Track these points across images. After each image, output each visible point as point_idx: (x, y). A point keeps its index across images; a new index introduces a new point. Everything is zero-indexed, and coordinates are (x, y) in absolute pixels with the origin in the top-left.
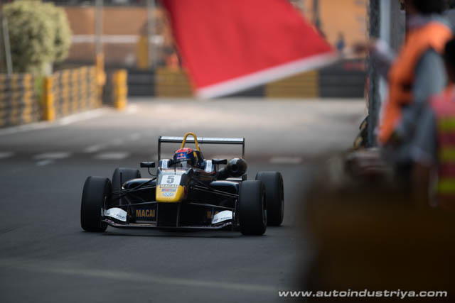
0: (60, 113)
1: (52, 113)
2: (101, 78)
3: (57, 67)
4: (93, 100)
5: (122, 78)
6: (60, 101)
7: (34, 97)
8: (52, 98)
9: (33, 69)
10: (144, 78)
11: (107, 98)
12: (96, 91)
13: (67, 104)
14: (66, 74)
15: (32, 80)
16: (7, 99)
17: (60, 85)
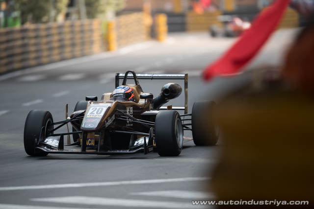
0: (120, 46)
1: (114, 45)
2: (147, 20)
3: (118, 14)
4: (144, 37)
5: (162, 20)
6: (119, 38)
7: (102, 36)
8: (113, 36)
10: (178, 20)
11: (153, 34)
13: (124, 39)
14: (124, 19)
15: (100, 24)
16: (82, 38)
17: (119, 27)
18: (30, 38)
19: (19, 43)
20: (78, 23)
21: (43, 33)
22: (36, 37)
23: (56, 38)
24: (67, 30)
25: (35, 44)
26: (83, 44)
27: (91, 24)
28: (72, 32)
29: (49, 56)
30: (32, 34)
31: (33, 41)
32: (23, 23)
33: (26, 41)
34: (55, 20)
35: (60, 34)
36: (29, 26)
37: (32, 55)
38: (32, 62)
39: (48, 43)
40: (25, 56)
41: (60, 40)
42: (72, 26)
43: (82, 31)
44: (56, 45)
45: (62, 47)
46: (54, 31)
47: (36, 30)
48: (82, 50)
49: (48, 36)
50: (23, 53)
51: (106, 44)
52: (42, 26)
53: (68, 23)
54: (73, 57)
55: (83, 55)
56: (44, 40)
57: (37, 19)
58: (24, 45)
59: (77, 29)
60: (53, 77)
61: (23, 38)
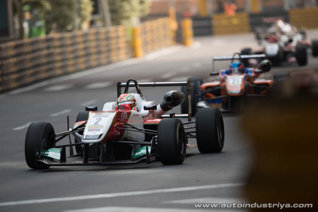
0: (146, 52)
1: (140, 51)
2: (173, 25)
3: (143, 19)
4: (169, 41)
5: (188, 24)
6: (145, 44)
7: (128, 42)
8: (139, 42)
9: (125, 22)
10: (204, 23)
11: (179, 38)
12: (171, 35)
13: (151, 45)
14: (148, 24)
15: (125, 30)
16: (107, 45)
17: (145, 32)
18: (55, 47)
19: (45, 52)
20: (103, 30)
21: (68, 42)
22: (62, 46)
23: (81, 46)
24: (92, 37)
25: (61, 54)
26: (109, 51)
27: (116, 31)
28: (97, 40)
29: (74, 65)
30: (57, 43)
31: (58, 50)
32: (47, 33)
33: (52, 51)
34: (80, 28)
35: (85, 42)
36: (54, 35)
37: (59, 65)
38: (59, 72)
39: (73, 52)
40: (51, 66)
41: (86, 48)
42: (97, 33)
43: (108, 39)
44: (81, 53)
45: (88, 55)
46: (80, 40)
47: (61, 39)
48: (108, 57)
49: (73, 44)
50: (49, 63)
51: (132, 51)
52: (68, 35)
53: (93, 30)
54: (100, 65)
55: (110, 63)
56: (70, 49)
57: (62, 28)
58: (50, 55)
59: (102, 36)
60: (80, 86)
61: (48, 48)
